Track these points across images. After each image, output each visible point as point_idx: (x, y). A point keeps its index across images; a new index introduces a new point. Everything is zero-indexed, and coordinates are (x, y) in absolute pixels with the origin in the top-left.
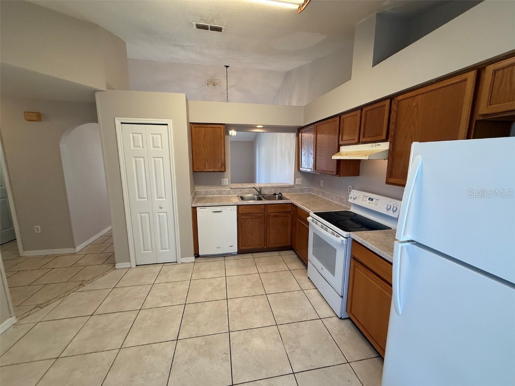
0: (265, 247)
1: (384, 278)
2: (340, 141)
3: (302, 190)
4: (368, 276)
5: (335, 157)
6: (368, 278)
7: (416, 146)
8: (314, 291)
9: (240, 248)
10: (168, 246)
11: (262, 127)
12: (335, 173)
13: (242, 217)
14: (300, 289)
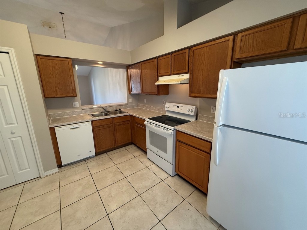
0: (115, 146)
1: (199, 148)
2: (158, 74)
3: (133, 106)
4: (188, 149)
5: (157, 83)
6: (188, 150)
7: (222, 72)
8: (154, 166)
9: (97, 151)
10: (28, 166)
11: (102, 63)
12: (156, 94)
13: (96, 129)
14: (145, 167)
